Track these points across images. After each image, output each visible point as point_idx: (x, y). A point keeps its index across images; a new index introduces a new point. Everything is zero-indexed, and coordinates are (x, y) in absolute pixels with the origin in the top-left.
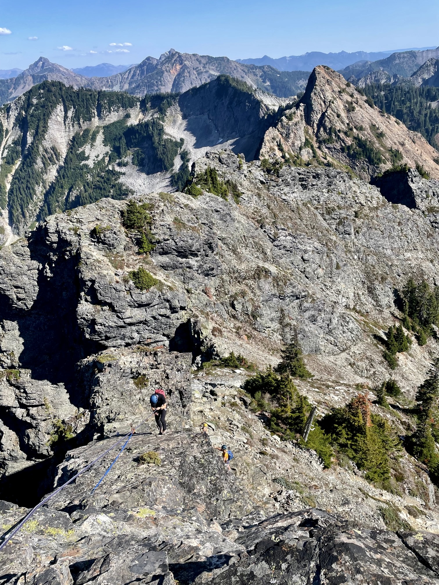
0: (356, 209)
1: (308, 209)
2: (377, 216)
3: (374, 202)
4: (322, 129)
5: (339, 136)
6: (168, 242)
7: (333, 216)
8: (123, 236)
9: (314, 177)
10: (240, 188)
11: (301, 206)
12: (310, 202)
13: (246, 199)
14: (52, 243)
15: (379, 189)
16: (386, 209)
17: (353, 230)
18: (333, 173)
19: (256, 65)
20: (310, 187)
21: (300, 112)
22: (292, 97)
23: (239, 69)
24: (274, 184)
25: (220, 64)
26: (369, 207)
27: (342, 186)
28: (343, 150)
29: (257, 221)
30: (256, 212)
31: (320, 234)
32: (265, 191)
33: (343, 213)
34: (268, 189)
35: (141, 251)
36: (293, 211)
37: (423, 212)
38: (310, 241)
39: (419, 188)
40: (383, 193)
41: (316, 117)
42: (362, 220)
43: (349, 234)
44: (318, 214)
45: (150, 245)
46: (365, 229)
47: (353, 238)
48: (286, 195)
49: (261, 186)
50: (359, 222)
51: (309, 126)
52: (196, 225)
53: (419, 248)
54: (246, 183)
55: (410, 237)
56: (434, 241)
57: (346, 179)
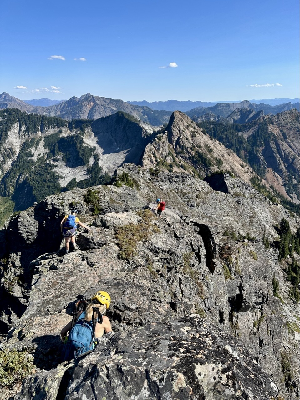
0: (197, 194)
1: (173, 193)
2: (208, 197)
3: (206, 190)
4: (178, 146)
5: (187, 150)
6: (107, 210)
7: (186, 197)
8: (85, 206)
9: (175, 177)
10: (139, 183)
11: (169, 192)
12: (174, 189)
13: (142, 188)
14: (49, 209)
15: (208, 183)
16: (212, 194)
17: (195, 204)
18: (185, 175)
19: (139, 106)
20: (174, 182)
21: (165, 136)
22: (161, 126)
23: (129, 107)
24: (156, 180)
25: (117, 103)
26: (204, 193)
27: (189, 182)
28: (189, 158)
29: (148, 199)
30: (147, 194)
31: (179, 206)
32: (151, 184)
33: (191, 196)
34: (153, 183)
35: (94, 214)
36: (165, 194)
37: (232, 195)
38: (174, 210)
39: (229, 183)
40: (210, 185)
41: (175, 139)
42: (200, 199)
43: (194, 207)
44: (178, 196)
45: (98, 211)
46: (202, 204)
47: (196, 208)
48: (162, 186)
49: (149, 181)
50: (198, 200)
51: (171, 144)
52: (120, 201)
53: (230, 214)
54: (142, 180)
55: (225, 209)
56: (238, 211)
57: (191, 178)
